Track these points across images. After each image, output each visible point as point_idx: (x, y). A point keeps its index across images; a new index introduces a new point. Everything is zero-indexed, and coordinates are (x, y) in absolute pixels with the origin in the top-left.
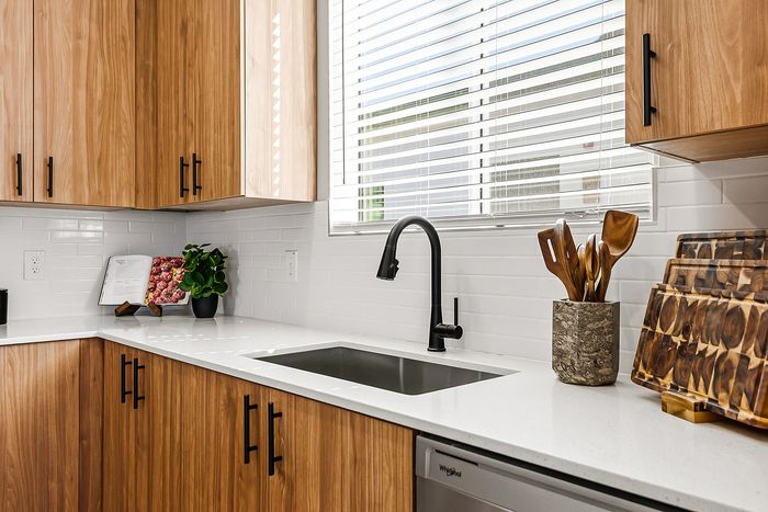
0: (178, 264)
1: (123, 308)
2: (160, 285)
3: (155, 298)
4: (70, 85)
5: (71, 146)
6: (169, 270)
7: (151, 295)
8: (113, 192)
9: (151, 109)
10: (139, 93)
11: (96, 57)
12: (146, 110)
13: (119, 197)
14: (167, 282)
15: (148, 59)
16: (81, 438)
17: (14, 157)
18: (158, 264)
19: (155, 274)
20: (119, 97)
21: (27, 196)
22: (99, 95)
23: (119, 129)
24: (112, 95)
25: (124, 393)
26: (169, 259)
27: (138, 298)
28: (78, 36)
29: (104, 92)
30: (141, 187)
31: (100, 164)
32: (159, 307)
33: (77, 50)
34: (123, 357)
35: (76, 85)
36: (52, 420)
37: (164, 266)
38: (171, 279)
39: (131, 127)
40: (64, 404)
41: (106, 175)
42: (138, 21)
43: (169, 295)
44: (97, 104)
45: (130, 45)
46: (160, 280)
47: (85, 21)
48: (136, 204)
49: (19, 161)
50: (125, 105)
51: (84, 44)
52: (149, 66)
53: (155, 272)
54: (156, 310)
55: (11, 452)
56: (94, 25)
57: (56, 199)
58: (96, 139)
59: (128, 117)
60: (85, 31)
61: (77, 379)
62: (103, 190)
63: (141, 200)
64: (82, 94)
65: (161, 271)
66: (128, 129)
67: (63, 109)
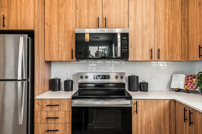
0: (195, 78)
1: (177, 90)
2: (189, 83)
3: (187, 87)
4: (164, 29)
5: (164, 45)
6: (191, 79)
7: (186, 86)
8: (175, 57)
9: (186, 31)
10: (182, 27)
11: (170, 19)
12: (185, 32)
13: (177, 58)
14: (191, 83)
15: (185, 16)
16: (170, 128)
17: (150, 50)
18: (188, 77)
19: (187, 80)
20: (177, 29)
21: (153, 59)
22: (171, 30)
23: (177, 38)
24: (175, 29)
25: (185, 119)
26: (191, 76)
27: (182, 87)
28: (166, 15)
29: (173, 29)
30: (183, 55)
31: (171, 49)
32: (189, 90)
33: (166, 18)
34: (184, 108)
35: (165, 28)
36: (162, 121)
37: (190, 78)
38: (192, 82)
39: (180, 37)
40: (165, 117)
41: (173, 52)
42: (182, 6)
43: (192, 87)
44: (171, 32)
45: (180, 13)
46: (188, 82)
47: (167, 10)
48: (182, 60)
49: (151, 51)
50: (179, 31)
51: (167, 16)
52: (185, 18)
53: (187, 79)
54: (187, 91)
55: (152, 127)
56: (170, 10)
57: (160, 59)
58: (170, 42)
59: (179, 34)
60: (167, 12)
61: (168, 111)
62: (172, 56)
63: (183, 58)
64: (167, 30)
65: (189, 79)
66: (179, 38)
67: (162, 35)
